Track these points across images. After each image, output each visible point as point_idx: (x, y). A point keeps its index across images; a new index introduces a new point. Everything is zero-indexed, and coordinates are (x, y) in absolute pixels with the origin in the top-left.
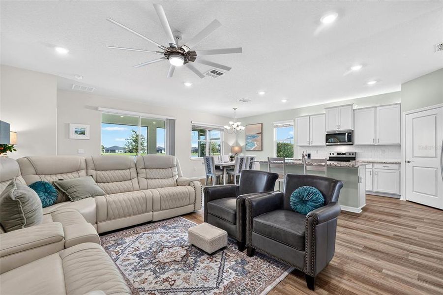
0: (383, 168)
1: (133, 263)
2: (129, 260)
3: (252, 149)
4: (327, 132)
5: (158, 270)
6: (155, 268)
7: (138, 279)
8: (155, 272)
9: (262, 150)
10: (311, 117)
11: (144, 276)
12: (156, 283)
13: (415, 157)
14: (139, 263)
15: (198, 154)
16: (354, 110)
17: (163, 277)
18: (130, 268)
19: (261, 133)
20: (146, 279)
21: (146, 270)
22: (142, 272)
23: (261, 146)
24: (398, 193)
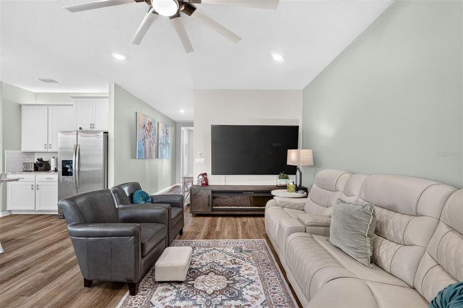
1: (250, 289)
2: (252, 296)
5: (235, 272)
6: (235, 275)
7: (252, 272)
8: (238, 272)
11: (247, 272)
12: (242, 264)
14: (245, 287)
17: (235, 266)
18: (254, 285)
20: (246, 270)
21: (243, 277)
22: (246, 277)
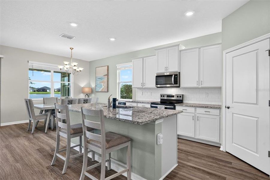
0: (205, 113)
3: (100, 91)
4: (156, 74)
9: (108, 91)
10: (144, 59)
13: (235, 102)
15: (60, 92)
16: (180, 51)
19: (108, 75)
23: (106, 87)
24: (218, 141)
